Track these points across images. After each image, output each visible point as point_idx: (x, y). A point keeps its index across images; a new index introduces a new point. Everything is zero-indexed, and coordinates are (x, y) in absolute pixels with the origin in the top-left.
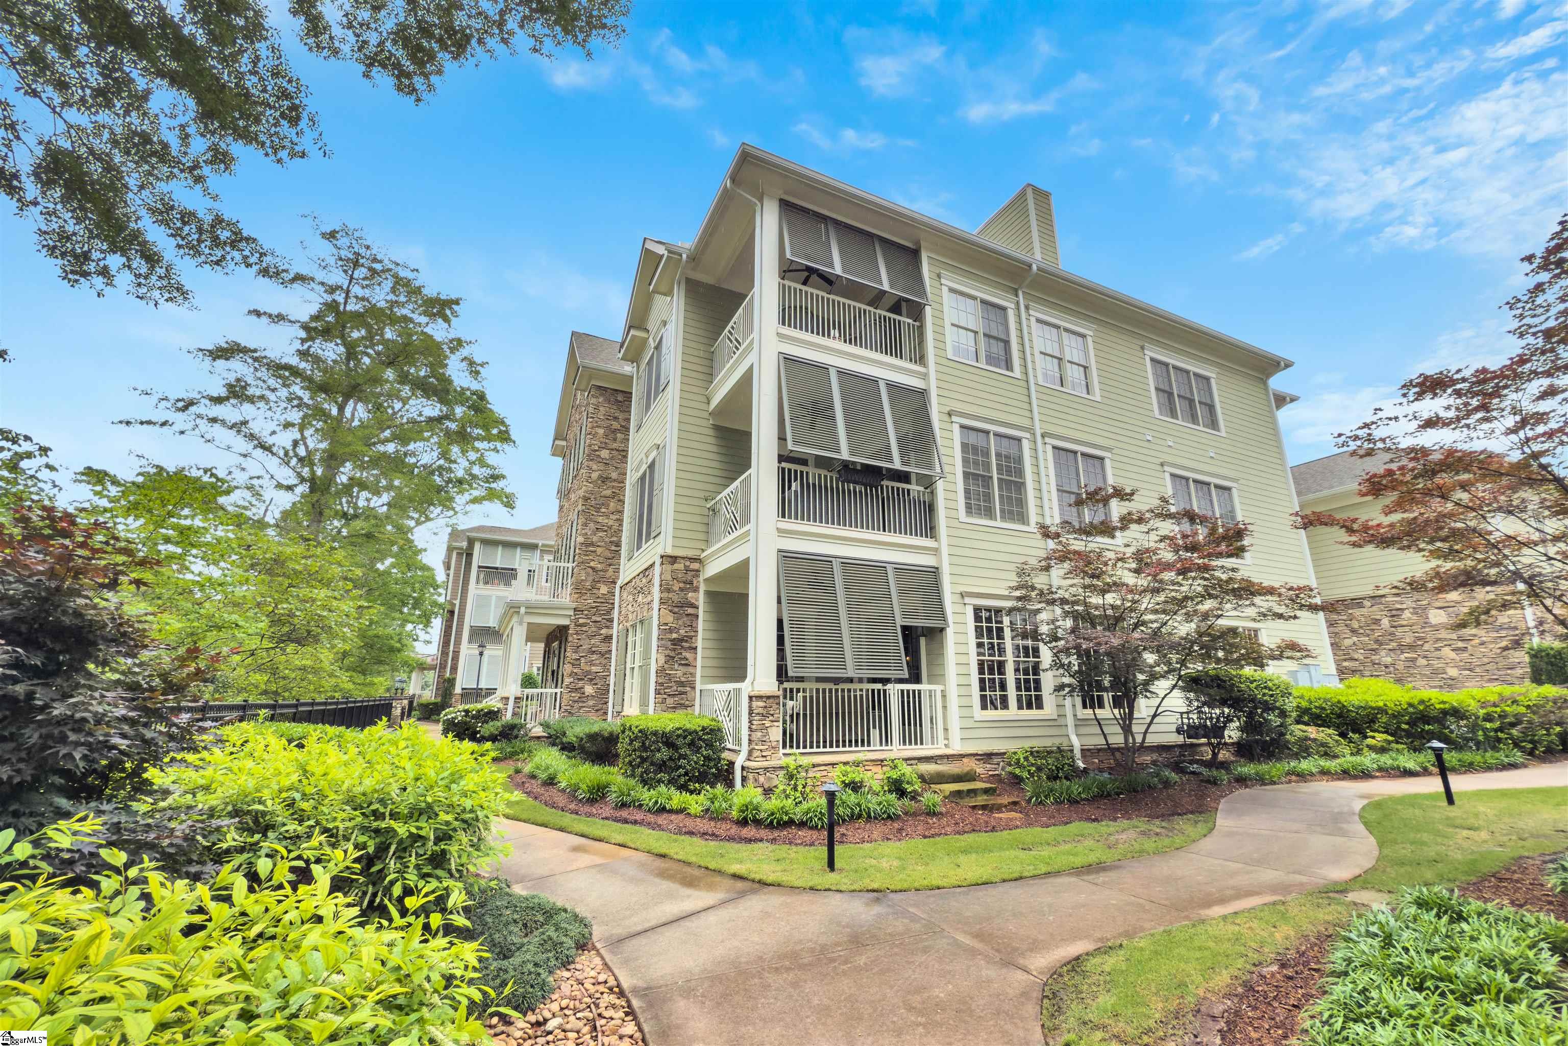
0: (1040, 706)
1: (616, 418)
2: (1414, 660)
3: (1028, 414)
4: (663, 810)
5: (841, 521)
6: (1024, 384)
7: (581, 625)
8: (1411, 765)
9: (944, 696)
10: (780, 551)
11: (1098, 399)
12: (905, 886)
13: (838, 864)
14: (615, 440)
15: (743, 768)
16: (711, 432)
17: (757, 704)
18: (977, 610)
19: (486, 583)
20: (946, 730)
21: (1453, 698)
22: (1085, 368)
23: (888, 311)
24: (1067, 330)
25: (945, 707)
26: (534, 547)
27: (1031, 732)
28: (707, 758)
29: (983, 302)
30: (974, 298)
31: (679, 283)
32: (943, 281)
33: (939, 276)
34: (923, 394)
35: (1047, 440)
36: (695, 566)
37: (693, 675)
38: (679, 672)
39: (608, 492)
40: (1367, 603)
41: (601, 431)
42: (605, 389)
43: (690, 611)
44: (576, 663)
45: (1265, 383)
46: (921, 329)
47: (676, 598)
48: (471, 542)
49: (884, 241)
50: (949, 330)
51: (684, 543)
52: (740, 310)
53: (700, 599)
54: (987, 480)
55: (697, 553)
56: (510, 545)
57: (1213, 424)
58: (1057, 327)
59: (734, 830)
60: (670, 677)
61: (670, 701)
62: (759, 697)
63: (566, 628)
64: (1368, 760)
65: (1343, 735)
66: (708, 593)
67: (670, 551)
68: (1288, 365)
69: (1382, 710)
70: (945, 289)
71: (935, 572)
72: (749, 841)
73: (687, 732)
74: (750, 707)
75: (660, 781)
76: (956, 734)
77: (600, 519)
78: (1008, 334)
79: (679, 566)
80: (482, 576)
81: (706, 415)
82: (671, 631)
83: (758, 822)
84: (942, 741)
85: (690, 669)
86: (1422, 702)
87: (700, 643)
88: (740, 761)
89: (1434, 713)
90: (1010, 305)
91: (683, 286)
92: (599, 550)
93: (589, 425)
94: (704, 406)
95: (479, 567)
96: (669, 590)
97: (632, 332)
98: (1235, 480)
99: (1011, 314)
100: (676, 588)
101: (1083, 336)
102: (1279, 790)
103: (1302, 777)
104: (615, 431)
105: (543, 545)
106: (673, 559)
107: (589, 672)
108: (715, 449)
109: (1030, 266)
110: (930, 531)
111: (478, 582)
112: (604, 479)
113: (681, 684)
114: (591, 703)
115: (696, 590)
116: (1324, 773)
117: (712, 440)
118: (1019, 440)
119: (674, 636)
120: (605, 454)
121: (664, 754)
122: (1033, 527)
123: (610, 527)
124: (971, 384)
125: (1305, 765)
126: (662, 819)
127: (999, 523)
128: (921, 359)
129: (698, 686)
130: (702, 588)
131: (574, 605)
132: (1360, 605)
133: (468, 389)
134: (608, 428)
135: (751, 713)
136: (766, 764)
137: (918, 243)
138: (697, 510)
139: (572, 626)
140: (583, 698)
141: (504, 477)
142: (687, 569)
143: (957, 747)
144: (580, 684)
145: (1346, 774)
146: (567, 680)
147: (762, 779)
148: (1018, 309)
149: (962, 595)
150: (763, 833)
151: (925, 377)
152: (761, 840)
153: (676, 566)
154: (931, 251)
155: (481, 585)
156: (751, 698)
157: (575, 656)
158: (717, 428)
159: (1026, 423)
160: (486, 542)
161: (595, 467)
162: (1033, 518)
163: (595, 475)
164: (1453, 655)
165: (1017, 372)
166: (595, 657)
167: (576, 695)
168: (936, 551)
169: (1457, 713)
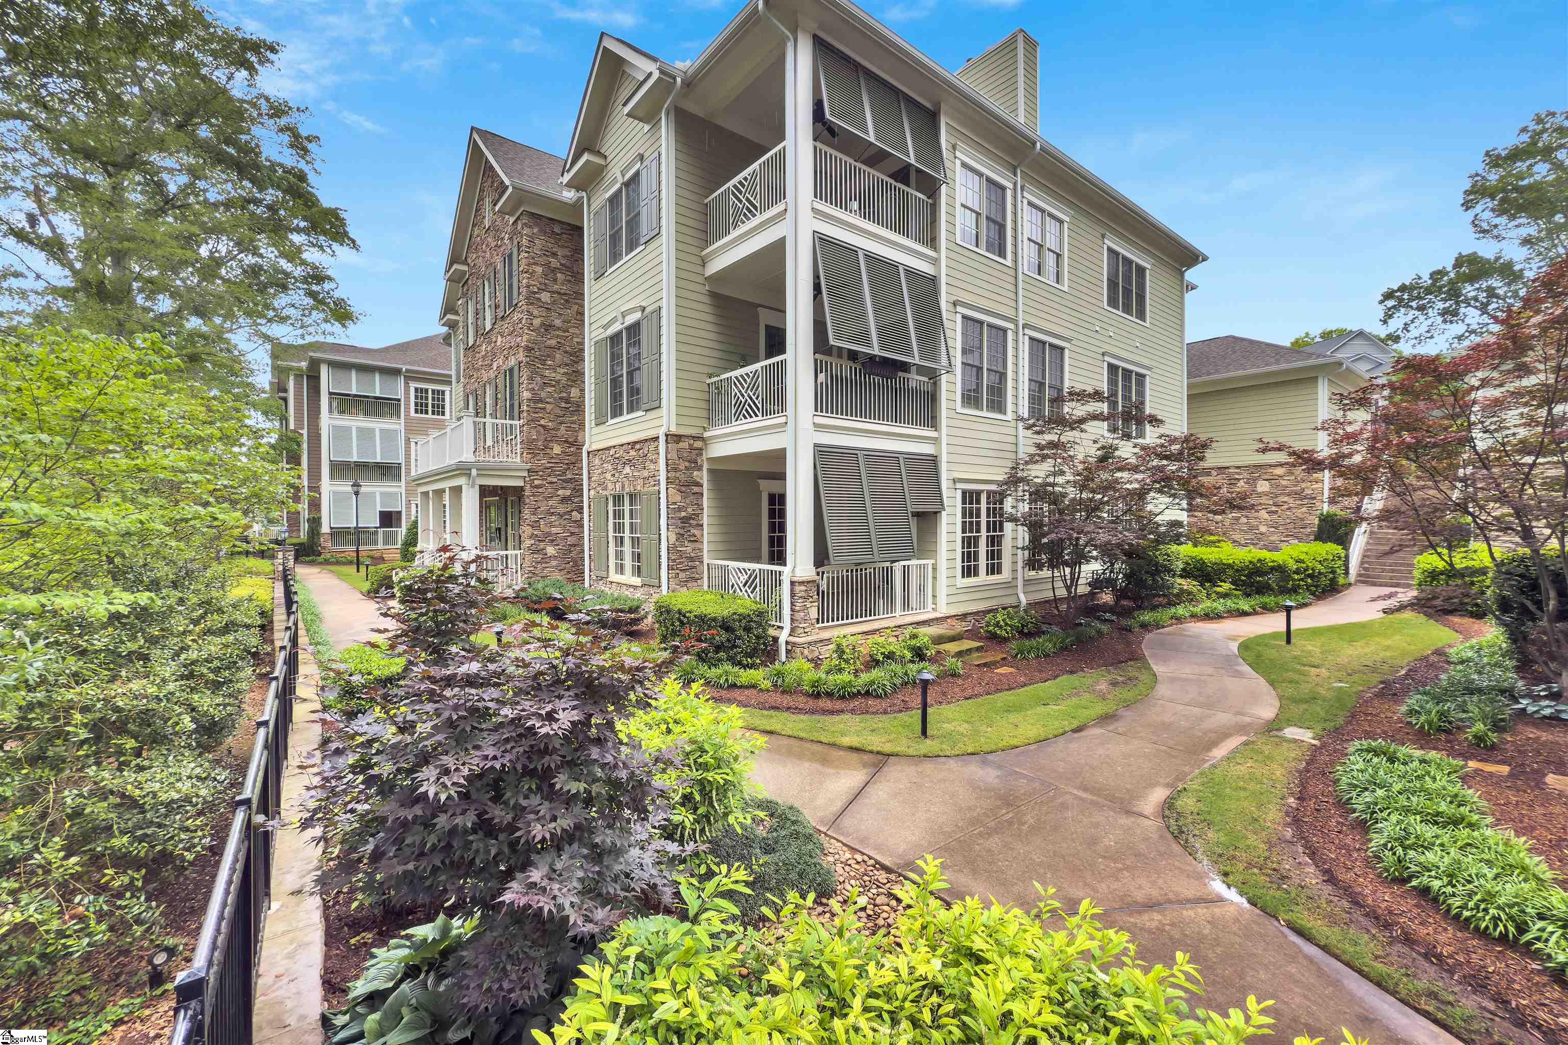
0: (999, 572)
1: (554, 255)
2: (1238, 519)
3: (1013, 304)
4: (734, 686)
5: (864, 413)
6: (1012, 272)
7: (537, 487)
8: (1246, 608)
9: (935, 569)
10: (816, 445)
11: (1066, 289)
12: (994, 747)
13: (929, 732)
14: (555, 280)
15: (787, 643)
16: (706, 299)
17: (798, 588)
18: (964, 493)
19: (342, 412)
20: (934, 596)
21: (1278, 557)
22: (1058, 255)
23: (890, 176)
24: (1051, 216)
25: (934, 578)
26: (396, 372)
27: (986, 594)
28: (758, 637)
29: (989, 181)
30: (980, 175)
31: (667, 114)
32: (958, 154)
33: (954, 147)
34: (933, 280)
35: (1027, 331)
36: (698, 444)
37: (701, 550)
38: (688, 548)
39: (553, 342)
40: (1214, 473)
41: (539, 270)
42: (540, 217)
43: (696, 489)
44: (535, 525)
45: (1182, 274)
46: (934, 208)
47: (683, 478)
48: (315, 364)
49: (909, 100)
50: (959, 210)
51: (685, 421)
52: (755, 165)
53: (704, 477)
54: (979, 369)
55: (700, 431)
56: (365, 369)
57: (1141, 315)
58: (1043, 211)
59: (811, 703)
60: (681, 554)
61: (682, 575)
62: (802, 583)
63: (522, 489)
64: (1220, 605)
65: (1202, 585)
66: (710, 471)
67: (673, 429)
68: (1205, 259)
69: (1230, 566)
70: (958, 162)
71: (933, 460)
72: (832, 712)
73: (742, 617)
74: (792, 591)
75: (720, 660)
76: (942, 599)
77: (547, 373)
78: (1004, 217)
79: (684, 445)
80: (335, 404)
81: (700, 279)
82: (680, 509)
83: (830, 695)
84: (930, 606)
85: (697, 545)
86: (1259, 560)
87: (705, 521)
88: (783, 636)
89: (1265, 569)
90: (1009, 185)
91: (672, 116)
92: (549, 407)
93: (524, 262)
94: (699, 269)
95: (330, 393)
96: (676, 470)
97: (586, 157)
98: (1149, 369)
99: (1009, 193)
100: (682, 467)
101: (1061, 222)
102: (1169, 634)
103: (1179, 619)
104: (554, 270)
105: (407, 371)
106: (678, 438)
107: (549, 534)
108: (709, 318)
109: (1034, 144)
110: (932, 421)
111: (331, 411)
112: (548, 327)
113: (691, 559)
114: (554, 563)
115: (700, 469)
116: (1193, 616)
117: (708, 309)
118: (1005, 331)
119: (683, 514)
120: (545, 297)
121: (722, 637)
122: (1010, 416)
123: (558, 382)
124: (967, 270)
125: (1181, 610)
126: (736, 694)
127: (985, 413)
128: (933, 242)
129: (706, 561)
130: (705, 467)
131: (528, 466)
132: (1209, 474)
133: (281, 165)
134: (547, 265)
135: (793, 594)
136: (809, 639)
137: (938, 106)
138: (699, 386)
139: (528, 487)
140: (546, 559)
141: (330, 279)
142: (691, 448)
143: (944, 610)
144: (542, 545)
145: (1208, 617)
146: (528, 543)
147: (806, 652)
148: (1015, 189)
149: (954, 481)
150: (839, 705)
151: (935, 262)
152: (842, 711)
153: (681, 445)
154: (952, 118)
155: (336, 415)
156: (792, 583)
157: (534, 518)
158: (713, 295)
159: (1010, 313)
160: (334, 365)
161: (536, 312)
162: (1010, 407)
163: (537, 322)
164: (1266, 516)
165: (1009, 262)
166: (553, 518)
167: (539, 557)
168: (936, 441)
169: (1280, 569)
